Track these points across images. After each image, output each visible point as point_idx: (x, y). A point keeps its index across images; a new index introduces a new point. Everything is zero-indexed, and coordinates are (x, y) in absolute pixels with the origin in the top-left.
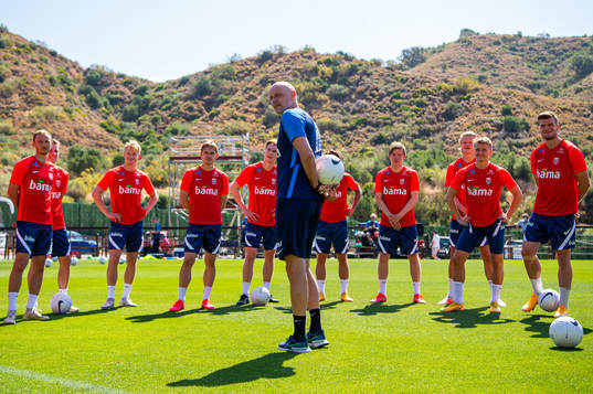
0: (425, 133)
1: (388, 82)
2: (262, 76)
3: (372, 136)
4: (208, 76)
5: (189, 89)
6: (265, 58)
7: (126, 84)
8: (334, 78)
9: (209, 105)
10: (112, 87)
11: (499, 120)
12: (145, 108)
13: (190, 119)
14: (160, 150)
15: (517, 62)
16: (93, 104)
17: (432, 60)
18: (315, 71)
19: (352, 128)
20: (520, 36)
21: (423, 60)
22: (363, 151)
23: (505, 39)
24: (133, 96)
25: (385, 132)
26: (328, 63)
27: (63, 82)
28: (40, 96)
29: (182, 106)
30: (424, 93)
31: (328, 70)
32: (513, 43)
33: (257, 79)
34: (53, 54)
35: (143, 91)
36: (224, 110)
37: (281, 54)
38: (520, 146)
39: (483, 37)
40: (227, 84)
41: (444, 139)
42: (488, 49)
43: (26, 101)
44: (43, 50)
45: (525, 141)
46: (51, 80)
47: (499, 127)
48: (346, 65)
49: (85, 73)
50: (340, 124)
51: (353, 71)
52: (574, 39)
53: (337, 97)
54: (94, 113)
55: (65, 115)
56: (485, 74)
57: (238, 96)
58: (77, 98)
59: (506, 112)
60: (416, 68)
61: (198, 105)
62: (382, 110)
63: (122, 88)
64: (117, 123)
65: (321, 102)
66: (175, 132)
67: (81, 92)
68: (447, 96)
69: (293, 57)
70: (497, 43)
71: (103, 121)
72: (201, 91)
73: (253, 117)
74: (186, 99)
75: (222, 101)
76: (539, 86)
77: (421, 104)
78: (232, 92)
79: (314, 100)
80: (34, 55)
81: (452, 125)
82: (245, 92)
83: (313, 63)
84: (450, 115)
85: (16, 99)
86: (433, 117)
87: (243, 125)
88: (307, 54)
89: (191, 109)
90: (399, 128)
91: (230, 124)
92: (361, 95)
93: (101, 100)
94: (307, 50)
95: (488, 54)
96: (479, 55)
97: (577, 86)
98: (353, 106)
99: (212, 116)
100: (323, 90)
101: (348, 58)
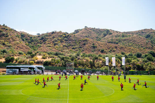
0: (81, 47)
1: (74, 38)
2: (53, 36)
3: (72, 47)
4: (43, 36)
5: (40, 38)
6: (53, 33)
7: (28, 36)
8: (65, 37)
9: (44, 41)
10: (26, 37)
11: (92, 46)
12: (32, 41)
13: (41, 43)
14: (37, 49)
15: (94, 33)
16: (23, 40)
17: (80, 32)
18: (62, 36)
19: (69, 46)
20: (95, 28)
21: (79, 32)
22: (71, 50)
23: (92, 29)
24: (30, 39)
25: (74, 47)
26: (64, 34)
27: (18, 36)
28: (15, 39)
29: (39, 41)
30: (80, 40)
31: (64, 36)
32: (94, 30)
33: (52, 37)
34: (15, 31)
35: (31, 38)
36: (47, 42)
37: (56, 32)
38: (95, 50)
39: (89, 28)
40: (47, 37)
41: (84, 48)
42: (90, 30)
43: (13, 40)
44: (13, 30)
45: (96, 49)
46: (16, 36)
47: (92, 47)
48: (67, 35)
49: (21, 34)
50: (67, 45)
51: (68, 36)
52: (104, 29)
53: (66, 40)
54: (23, 42)
55: (20, 43)
56: (89, 35)
57: (49, 40)
58: (20, 39)
59: (93, 44)
60: (78, 33)
61: (42, 41)
62: (74, 43)
63: (28, 37)
64: (28, 44)
65: (63, 41)
66: (38, 46)
67: (21, 38)
68: (84, 41)
69: (58, 33)
70: (91, 29)
71: (25, 43)
72: (42, 38)
73: (52, 44)
74: (40, 40)
75: (46, 40)
76: (98, 38)
77: (80, 42)
78: (48, 39)
79: (62, 41)
80: (12, 31)
81: (85, 46)
82: (50, 39)
83: (61, 34)
84: (84, 44)
85: (11, 40)
86: (82, 45)
87: (51, 45)
88: (60, 32)
89: (41, 42)
90: (76, 46)
91: (48, 45)
92: (70, 40)
93: (25, 39)
94: (60, 31)
95: (89, 31)
96: (88, 32)
97: (104, 38)
98: (69, 42)
99: (45, 43)
100: (63, 39)
101: (67, 33)
